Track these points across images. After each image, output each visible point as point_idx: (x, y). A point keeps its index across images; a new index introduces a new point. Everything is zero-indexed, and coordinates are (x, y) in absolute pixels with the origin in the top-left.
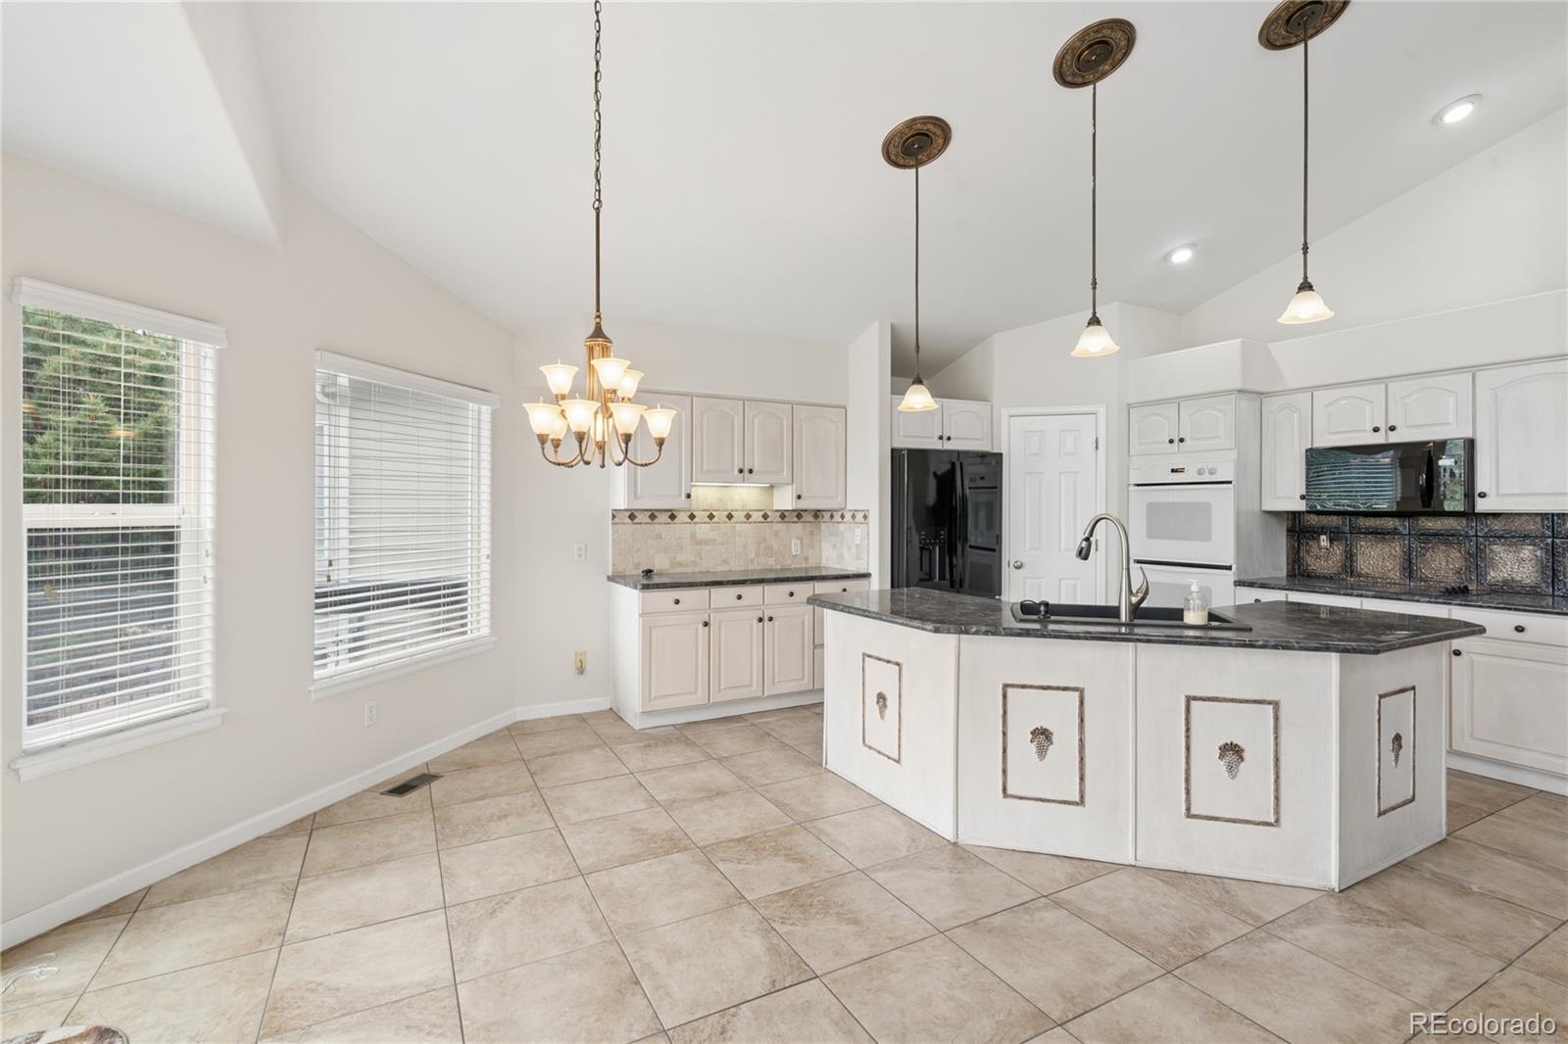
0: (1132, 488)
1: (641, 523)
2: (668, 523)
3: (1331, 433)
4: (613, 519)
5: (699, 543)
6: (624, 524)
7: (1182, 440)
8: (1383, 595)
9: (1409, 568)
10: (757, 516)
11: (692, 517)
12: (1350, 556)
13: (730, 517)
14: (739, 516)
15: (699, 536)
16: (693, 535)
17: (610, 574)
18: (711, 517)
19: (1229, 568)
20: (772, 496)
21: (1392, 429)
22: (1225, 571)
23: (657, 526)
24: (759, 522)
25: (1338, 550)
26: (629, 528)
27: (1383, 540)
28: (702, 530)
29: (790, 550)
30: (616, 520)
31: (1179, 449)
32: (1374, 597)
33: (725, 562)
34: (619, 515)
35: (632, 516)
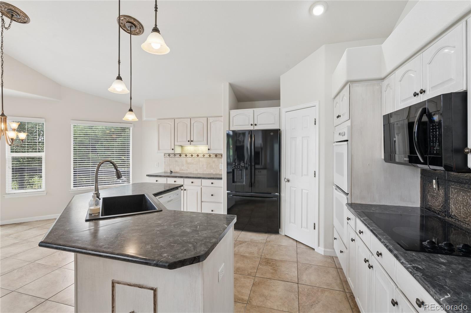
0: (334, 144)
1: (171, 157)
2: (179, 157)
4: (164, 156)
5: (188, 164)
6: (167, 157)
7: (340, 116)
10: (207, 156)
11: (186, 155)
13: (198, 156)
14: (201, 155)
16: (187, 161)
18: (192, 156)
23: (176, 158)
24: (208, 158)
26: (168, 159)
28: (189, 160)
31: (341, 122)
33: (197, 170)
34: (166, 155)
35: (169, 155)
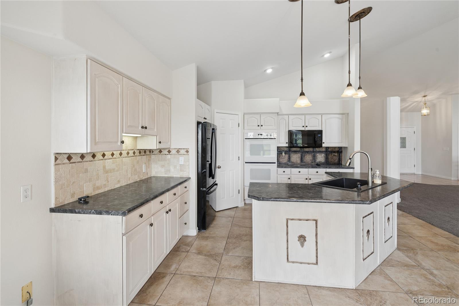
0: (245, 140)
1: (75, 163)
2: (92, 161)
3: (293, 127)
4: (56, 161)
5: (107, 172)
6: (64, 164)
7: (262, 126)
8: (313, 167)
9: (302, 159)
10: (131, 153)
11: (104, 156)
12: (289, 158)
13: (121, 154)
15: (107, 168)
16: (104, 167)
17: (53, 206)
19: (275, 163)
20: (136, 141)
21: (307, 127)
22: (274, 164)
23: (85, 163)
24: (132, 156)
25: (287, 156)
26: (68, 167)
27: (297, 153)
28: (109, 163)
29: (142, 170)
30: (58, 162)
31: (260, 128)
32: (312, 168)
34: (60, 157)
35: (69, 158)
